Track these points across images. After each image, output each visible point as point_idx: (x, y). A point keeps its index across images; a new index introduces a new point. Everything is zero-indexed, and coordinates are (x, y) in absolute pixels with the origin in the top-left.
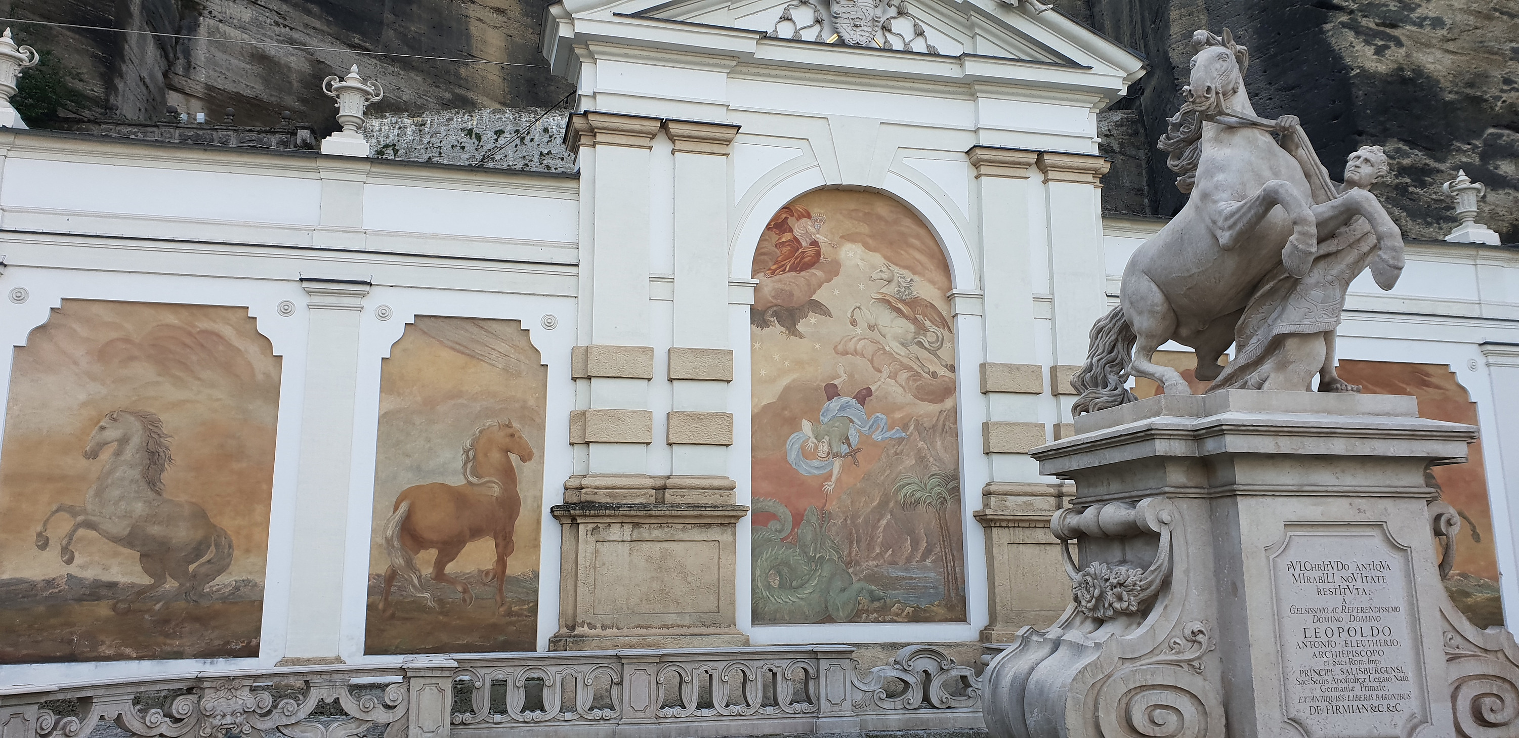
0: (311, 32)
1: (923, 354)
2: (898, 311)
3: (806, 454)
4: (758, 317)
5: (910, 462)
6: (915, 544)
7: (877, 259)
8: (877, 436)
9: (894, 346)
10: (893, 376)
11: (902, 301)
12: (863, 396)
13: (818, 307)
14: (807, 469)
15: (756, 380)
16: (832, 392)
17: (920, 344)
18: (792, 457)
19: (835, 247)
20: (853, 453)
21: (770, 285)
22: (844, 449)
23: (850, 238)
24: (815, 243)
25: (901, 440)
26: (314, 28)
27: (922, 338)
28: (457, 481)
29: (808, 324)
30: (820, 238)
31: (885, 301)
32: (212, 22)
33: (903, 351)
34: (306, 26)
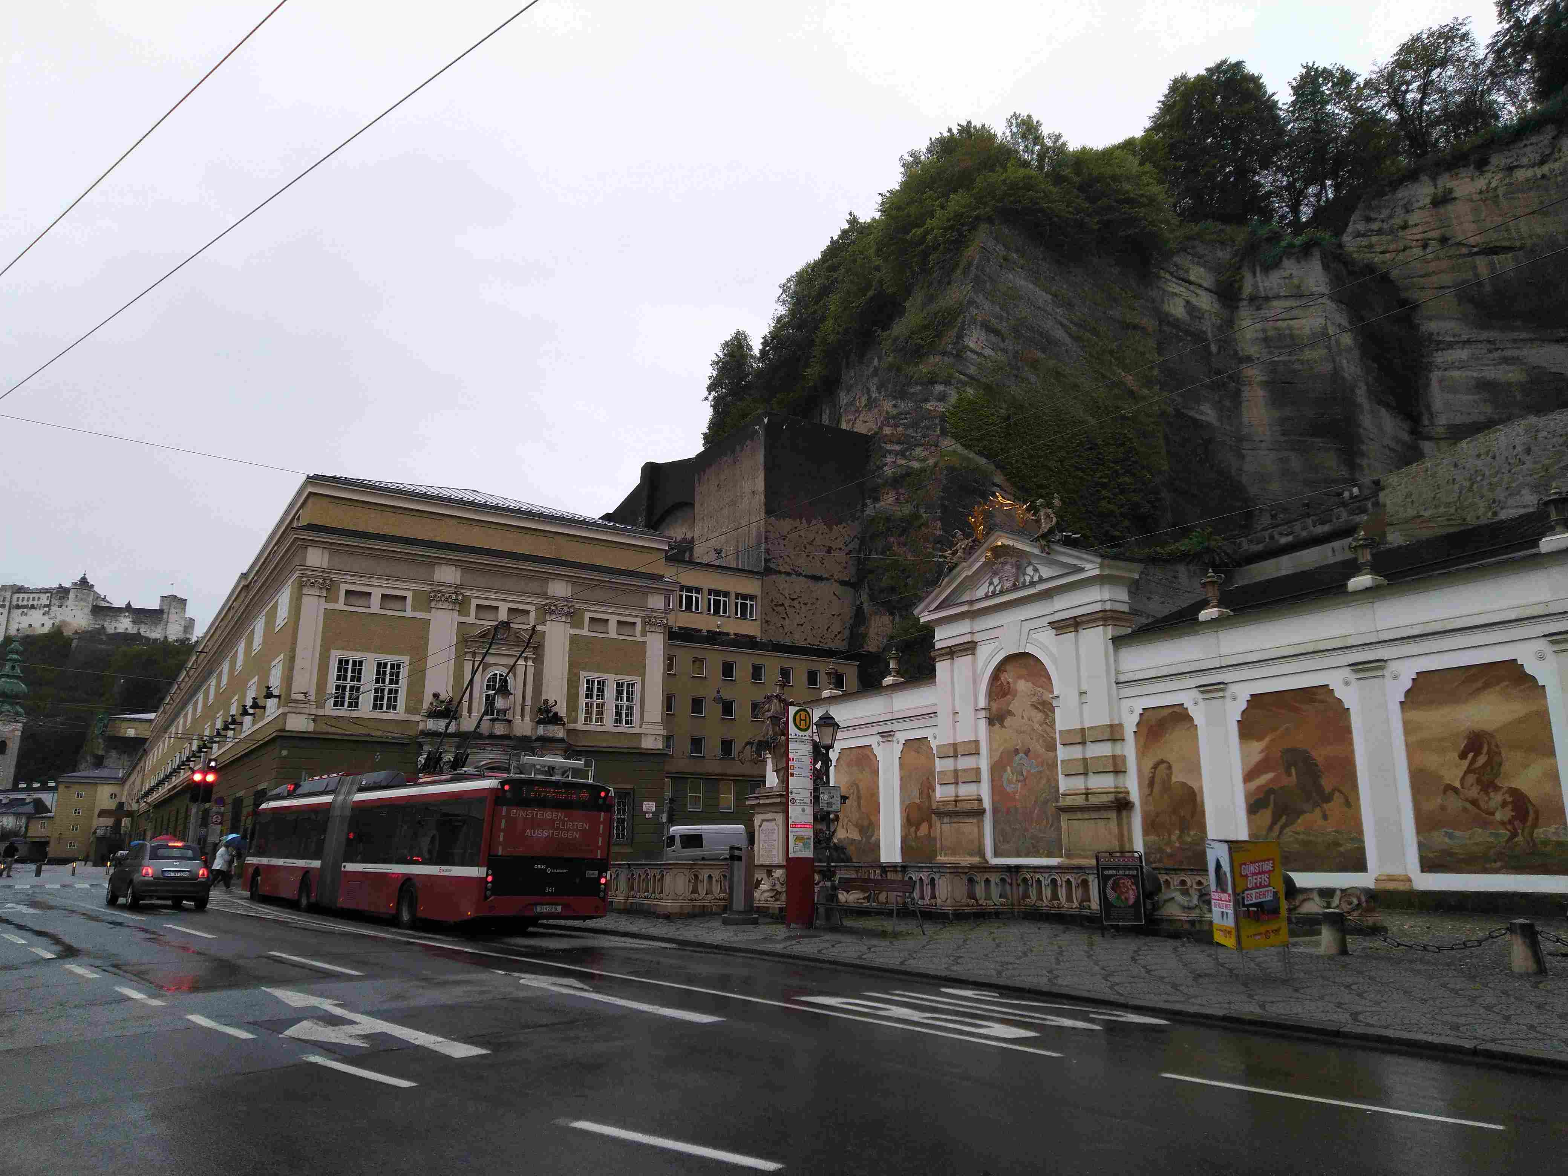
0: (1520, 344)
1: (1048, 729)
2: (1037, 708)
3: (1010, 782)
4: (991, 722)
5: (1044, 781)
6: (1048, 823)
7: (1030, 684)
8: (1033, 771)
9: (1037, 726)
10: (1037, 741)
11: (1039, 703)
12: (1027, 752)
13: (1010, 713)
14: (1010, 789)
15: (991, 750)
16: (1017, 751)
17: (1046, 723)
18: (1005, 784)
19: (1015, 682)
20: (1025, 780)
21: (994, 706)
22: (1021, 778)
23: (1020, 677)
24: (1008, 683)
25: (1041, 772)
26: (1521, 340)
27: (1047, 721)
28: (917, 801)
29: (1008, 721)
30: (1010, 680)
31: (1033, 705)
32: (1439, 373)
33: (1041, 728)
34: (1515, 341)
